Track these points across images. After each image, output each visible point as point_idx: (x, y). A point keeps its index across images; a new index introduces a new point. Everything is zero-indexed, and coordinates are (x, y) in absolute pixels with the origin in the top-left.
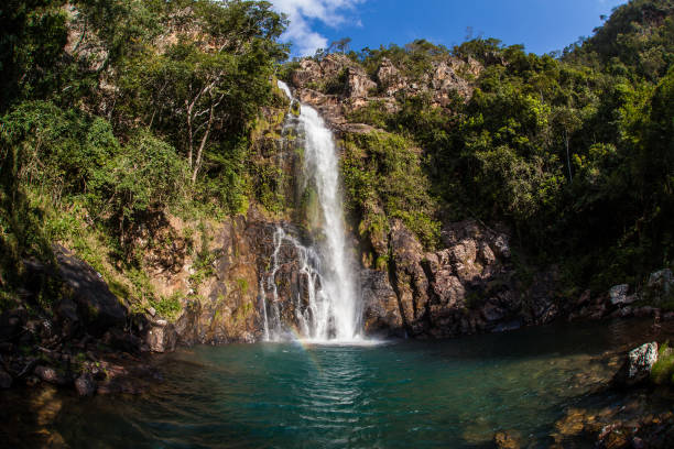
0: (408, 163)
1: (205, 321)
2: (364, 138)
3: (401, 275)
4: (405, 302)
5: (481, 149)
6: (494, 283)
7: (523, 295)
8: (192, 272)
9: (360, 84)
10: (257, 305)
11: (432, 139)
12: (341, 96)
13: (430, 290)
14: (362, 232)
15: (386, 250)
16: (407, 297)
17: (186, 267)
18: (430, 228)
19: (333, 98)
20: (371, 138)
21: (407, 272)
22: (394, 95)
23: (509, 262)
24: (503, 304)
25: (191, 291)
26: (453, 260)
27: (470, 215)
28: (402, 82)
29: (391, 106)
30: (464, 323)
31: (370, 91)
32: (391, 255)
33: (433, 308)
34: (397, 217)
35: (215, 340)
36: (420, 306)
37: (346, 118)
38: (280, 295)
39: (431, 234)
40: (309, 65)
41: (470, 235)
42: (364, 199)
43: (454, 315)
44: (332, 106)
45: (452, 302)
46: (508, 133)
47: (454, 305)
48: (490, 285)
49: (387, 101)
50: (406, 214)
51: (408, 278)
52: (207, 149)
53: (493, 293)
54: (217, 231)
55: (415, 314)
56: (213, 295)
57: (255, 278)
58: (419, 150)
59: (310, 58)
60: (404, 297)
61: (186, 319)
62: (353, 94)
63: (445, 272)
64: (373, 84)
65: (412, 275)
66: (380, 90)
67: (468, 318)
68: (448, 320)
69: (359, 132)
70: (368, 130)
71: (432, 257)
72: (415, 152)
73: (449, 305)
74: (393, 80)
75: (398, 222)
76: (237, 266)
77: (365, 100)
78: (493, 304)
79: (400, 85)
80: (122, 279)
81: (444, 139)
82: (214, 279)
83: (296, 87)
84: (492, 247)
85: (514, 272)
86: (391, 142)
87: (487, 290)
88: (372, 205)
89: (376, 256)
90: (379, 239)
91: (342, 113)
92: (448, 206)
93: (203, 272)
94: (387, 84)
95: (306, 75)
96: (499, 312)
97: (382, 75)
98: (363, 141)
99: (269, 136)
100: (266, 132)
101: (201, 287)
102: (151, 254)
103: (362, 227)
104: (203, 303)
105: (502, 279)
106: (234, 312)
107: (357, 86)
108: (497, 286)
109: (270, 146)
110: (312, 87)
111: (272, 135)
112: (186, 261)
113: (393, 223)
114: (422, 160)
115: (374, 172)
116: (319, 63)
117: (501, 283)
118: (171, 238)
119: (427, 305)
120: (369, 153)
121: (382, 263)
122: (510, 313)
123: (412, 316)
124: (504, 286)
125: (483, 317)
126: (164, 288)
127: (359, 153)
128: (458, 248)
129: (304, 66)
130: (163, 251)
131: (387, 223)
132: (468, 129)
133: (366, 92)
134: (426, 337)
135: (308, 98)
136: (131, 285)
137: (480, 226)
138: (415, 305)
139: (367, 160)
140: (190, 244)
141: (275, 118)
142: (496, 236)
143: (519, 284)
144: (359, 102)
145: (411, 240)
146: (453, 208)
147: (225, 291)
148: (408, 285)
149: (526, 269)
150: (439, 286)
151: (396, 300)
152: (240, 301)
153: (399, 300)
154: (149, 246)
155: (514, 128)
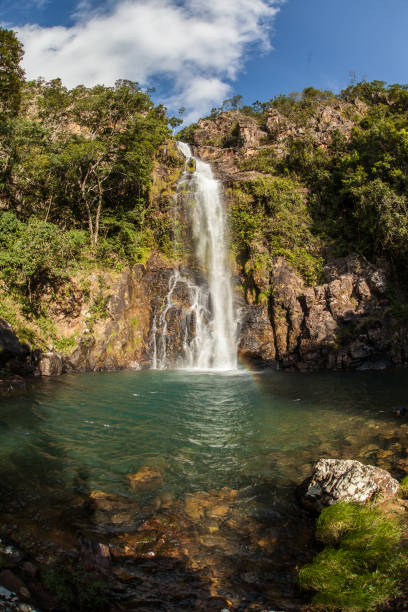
0: (293, 202)
1: (96, 353)
2: (250, 185)
3: (278, 310)
4: (279, 335)
5: (356, 184)
6: (367, 319)
7: (397, 334)
8: (89, 315)
9: (251, 136)
10: (146, 338)
11: (315, 178)
12: (237, 148)
13: (303, 325)
14: (247, 271)
15: (268, 287)
16: (282, 330)
17: (83, 312)
18: (311, 263)
19: (229, 151)
20: (257, 184)
21: (283, 307)
22: (283, 141)
23: (385, 297)
24: (370, 342)
25: (87, 330)
26: (328, 295)
27: (354, 250)
28: (290, 129)
29: (281, 151)
30: (331, 358)
31: (261, 140)
32: (271, 290)
33: (304, 342)
34: (279, 254)
35: (105, 369)
36: (292, 340)
37: (239, 168)
38: (169, 329)
39: (313, 269)
40: (206, 125)
41: (352, 270)
42: (251, 240)
43: (323, 350)
44: (227, 158)
45: (322, 336)
46: (383, 167)
47: (324, 340)
48: (363, 321)
49: (277, 148)
50: (288, 251)
51: (284, 312)
52: (103, 216)
53: (364, 329)
54: (115, 281)
55: (288, 347)
56: (107, 333)
57: (148, 317)
58: (306, 190)
59: (207, 118)
60: (279, 331)
61: (80, 352)
62: (246, 145)
63: (320, 307)
64: (263, 134)
65: (288, 309)
66: (271, 138)
67: (336, 353)
68: (315, 354)
69: (245, 179)
70: (253, 176)
71: (309, 293)
72: (300, 192)
73: (318, 340)
74: (282, 128)
75: (280, 260)
76: (132, 307)
77: (255, 149)
78: (362, 341)
79: (289, 132)
80: (31, 326)
81: (326, 179)
82: (108, 320)
83: (197, 146)
84: (369, 282)
85: (389, 309)
86: (276, 185)
87: (358, 327)
88: (257, 245)
89: (258, 292)
90: (262, 276)
91: (235, 164)
92: (333, 242)
93: (98, 315)
94: (276, 133)
95: (204, 133)
96: (365, 350)
97: (270, 124)
98: (250, 187)
99: (165, 193)
100: (163, 190)
101: (96, 327)
102: (54, 305)
103: (248, 265)
104: (97, 339)
105: (376, 315)
106: (124, 346)
107: (248, 138)
108: (370, 322)
109: (167, 202)
110: (210, 144)
111: (169, 193)
112: (83, 307)
113: (275, 262)
114: (308, 199)
115: (261, 215)
116: (214, 121)
117: (374, 319)
118: (71, 291)
119: (299, 339)
120: (255, 197)
121: (264, 298)
122: (378, 353)
123: (285, 349)
124: (378, 322)
125: (349, 355)
126: (65, 330)
127: (247, 198)
128: (336, 283)
129: (202, 126)
130: (63, 302)
131: (270, 261)
132: (346, 165)
133: (258, 142)
134: (293, 369)
135: (206, 154)
136: (39, 330)
137: (362, 261)
138: (288, 338)
139: (254, 204)
140: (87, 294)
141: (171, 177)
142: (374, 271)
143: (394, 321)
144: (250, 152)
145: (291, 277)
146: (338, 244)
147: (118, 328)
148: (284, 319)
149: (403, 306)
150: (312, 321)
151: (271, 333)
152: (131, 336)
153: (274, 332)
154: (53, 299)
155: (390, 162)
